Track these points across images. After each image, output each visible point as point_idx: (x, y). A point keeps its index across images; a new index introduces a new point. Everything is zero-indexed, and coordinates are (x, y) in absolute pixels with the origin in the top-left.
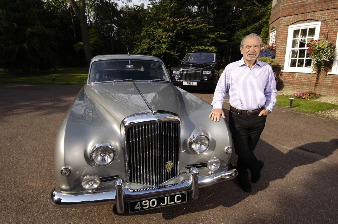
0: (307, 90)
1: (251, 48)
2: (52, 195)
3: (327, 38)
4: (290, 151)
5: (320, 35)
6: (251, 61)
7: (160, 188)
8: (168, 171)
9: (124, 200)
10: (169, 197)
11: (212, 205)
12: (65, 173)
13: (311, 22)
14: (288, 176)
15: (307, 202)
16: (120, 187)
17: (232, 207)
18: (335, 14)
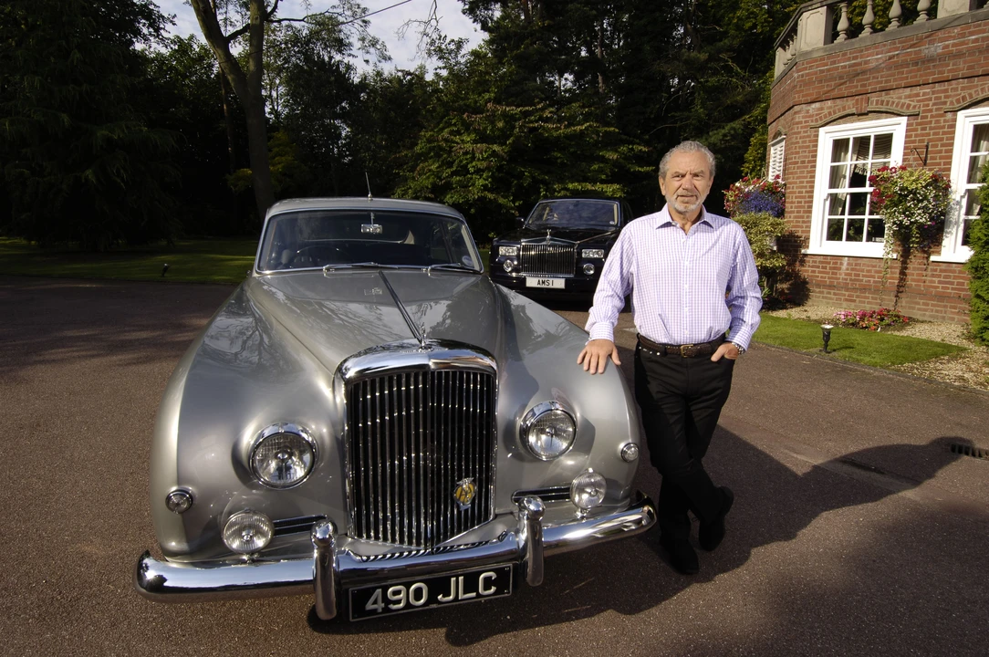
0: (876, 304)
1: (684, 179)
2: (141, 568)
3: (926, 160)
4: (816, 468)
5: (905, 154)
6: (687, 215)
7: (438, 552)
8: (463, 508)
9: (338, 583)
10: (461, 578)
11: (587, 609)
12: (178, 504)
13: (879, 119)
14: (805, 533)
15: (852, 603)
16: (325, 544)
17: (642, 615)
18: (945, 97)
